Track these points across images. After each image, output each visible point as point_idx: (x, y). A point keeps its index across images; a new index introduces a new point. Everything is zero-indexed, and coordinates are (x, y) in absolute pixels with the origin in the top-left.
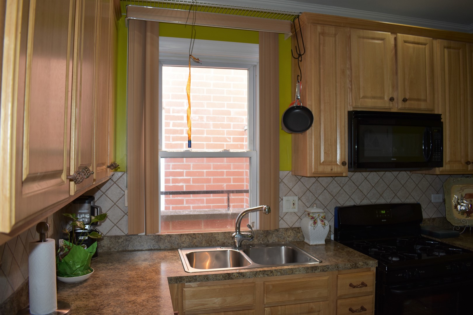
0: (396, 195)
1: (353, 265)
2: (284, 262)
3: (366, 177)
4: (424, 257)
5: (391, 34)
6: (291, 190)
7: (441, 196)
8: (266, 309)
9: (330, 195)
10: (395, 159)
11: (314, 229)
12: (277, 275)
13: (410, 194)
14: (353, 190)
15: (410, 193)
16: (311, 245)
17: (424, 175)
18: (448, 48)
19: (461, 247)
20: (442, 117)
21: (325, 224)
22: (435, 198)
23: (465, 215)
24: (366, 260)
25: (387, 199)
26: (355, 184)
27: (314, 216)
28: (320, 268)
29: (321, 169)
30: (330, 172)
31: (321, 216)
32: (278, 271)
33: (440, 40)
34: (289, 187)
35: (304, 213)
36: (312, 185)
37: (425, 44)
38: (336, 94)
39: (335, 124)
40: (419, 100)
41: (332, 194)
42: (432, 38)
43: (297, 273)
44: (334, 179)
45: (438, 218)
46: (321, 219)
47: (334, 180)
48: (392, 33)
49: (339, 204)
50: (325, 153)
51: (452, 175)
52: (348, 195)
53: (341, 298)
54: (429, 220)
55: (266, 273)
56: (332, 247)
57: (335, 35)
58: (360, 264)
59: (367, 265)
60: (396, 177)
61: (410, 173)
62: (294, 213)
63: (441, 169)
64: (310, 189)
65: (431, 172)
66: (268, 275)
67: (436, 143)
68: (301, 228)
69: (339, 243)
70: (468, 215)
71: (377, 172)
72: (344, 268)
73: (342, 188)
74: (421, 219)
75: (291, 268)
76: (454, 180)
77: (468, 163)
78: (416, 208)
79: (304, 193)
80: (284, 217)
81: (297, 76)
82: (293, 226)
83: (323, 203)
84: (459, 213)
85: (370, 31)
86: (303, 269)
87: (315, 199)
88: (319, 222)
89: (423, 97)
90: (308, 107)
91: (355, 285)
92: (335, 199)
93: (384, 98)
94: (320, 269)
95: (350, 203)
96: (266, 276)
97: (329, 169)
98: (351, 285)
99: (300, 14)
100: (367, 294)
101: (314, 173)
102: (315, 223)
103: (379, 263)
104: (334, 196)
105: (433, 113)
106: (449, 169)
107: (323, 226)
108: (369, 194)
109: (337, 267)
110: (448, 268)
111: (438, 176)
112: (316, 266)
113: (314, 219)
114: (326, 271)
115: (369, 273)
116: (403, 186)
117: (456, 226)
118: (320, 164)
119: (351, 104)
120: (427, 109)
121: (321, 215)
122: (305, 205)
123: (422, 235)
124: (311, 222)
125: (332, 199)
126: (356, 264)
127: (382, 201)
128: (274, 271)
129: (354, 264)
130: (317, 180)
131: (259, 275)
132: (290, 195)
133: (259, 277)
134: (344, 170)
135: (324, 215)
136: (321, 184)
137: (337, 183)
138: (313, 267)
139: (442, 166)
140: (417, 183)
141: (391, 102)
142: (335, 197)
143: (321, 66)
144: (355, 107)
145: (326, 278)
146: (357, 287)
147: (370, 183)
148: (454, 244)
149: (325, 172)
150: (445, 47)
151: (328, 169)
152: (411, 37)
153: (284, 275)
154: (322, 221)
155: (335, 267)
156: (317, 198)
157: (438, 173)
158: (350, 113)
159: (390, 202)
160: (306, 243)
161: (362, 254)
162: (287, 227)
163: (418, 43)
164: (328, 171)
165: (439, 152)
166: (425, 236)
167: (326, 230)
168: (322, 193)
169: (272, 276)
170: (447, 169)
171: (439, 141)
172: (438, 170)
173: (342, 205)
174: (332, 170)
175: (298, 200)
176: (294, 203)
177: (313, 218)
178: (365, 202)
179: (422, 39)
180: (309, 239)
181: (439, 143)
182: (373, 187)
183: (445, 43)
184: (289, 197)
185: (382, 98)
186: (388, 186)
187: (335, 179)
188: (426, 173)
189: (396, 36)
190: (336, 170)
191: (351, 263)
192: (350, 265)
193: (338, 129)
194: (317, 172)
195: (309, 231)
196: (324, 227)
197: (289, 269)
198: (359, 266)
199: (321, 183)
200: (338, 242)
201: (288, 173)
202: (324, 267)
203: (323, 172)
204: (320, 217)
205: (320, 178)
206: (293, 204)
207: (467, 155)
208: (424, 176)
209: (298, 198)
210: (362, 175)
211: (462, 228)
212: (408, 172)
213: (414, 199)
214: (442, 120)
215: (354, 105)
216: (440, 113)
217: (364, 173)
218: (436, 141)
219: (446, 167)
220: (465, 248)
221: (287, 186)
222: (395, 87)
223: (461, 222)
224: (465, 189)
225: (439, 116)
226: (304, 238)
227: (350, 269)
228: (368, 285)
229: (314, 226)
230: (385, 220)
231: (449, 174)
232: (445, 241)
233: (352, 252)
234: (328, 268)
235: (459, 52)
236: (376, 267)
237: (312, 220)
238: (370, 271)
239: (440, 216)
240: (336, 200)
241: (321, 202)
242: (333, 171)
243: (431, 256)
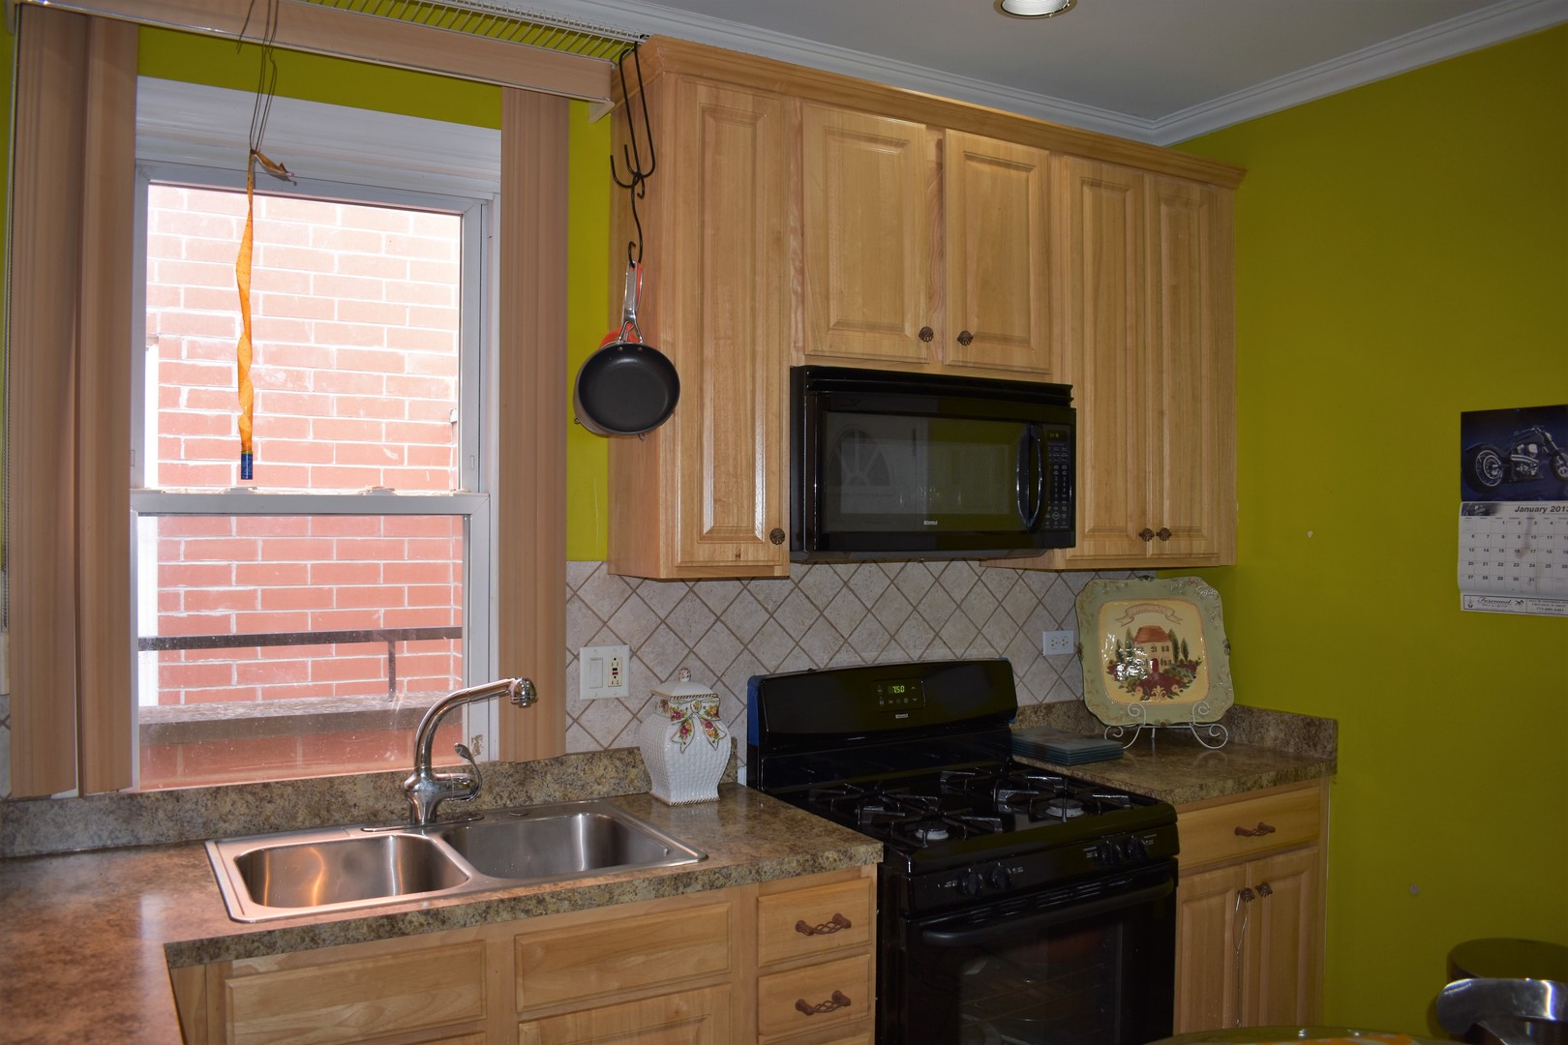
0: (937, 634)
1: (807, 860)
2: (583, 866)
3: (846, 580)
4: (1023, 823)
5: (927, 128)
6: (605, 623)
7: (1069, 635)
8: (524, 1027)
9: (733, 637)
10: (935, 523)
11: (683, 752)
12: (558, 911)
13: (980, 632)
14: (808, 623)
15: (980, 628)
16: (674, 806)
17: (1020, 572)
18: (1095, 184)
19: (1127, 789)
20: (1074, 393)
21: (716, 735)
22: (1055, 643)
23: (1139, 692)
24: (847, 845)
25: (912, 648)
26: (812, 602)
27: (683, 707)
28: (700, 877)
29: (702, 553)
30: (733, 564)
31: (704, 708)
32: (563, 896)
33: (1069, 160)
34: (597, 616)
35: (648, 701)
36: (675, 608)
37: (1028, 169)
38: (753, 310)
39: (749, 408)
40: (1006, 339)
41: (739, 635)
42: (1047, 152)
43: (626, 898)
44: (745, 587)
45: (1063, 703)
46: (706, 717)
47: (745, 591)
48: (930, 126)
49: (763, 666)
50: (715, 501)
51: (1100, 573)
52: (791, 636)
53: (769, 970)
54: (1036, 709)
55: (522, 906)
56: (741, 809)
57: (755, 118)
58: (828, 858)
59: (851, 859)
60: (937, 580)
61: (980, 565)
62: (616, 702)
63: (1069, 552)
64: (667, 621)
65: (1040, 561)
66: (527, 912)
67: (1056, 473)
68: (638, 749)
69: (763, 795)
70: (1145, 693)
71: (880, 564)
72: (777, 872)
73: (771, 616)
74: (1011, 710)
75: (607, 885)
76: (1105, 586)
77: (1146, 535)
78: (997, 674)
79: (648, 634)
80: (584, 717)
81: (628, 245)
82: (614, 746)
83: (711, 667)
84: (1121, 687)
85: (862, 114)
86: (646, 884)
87: (686, 651)
88: (698, 729)
89: (1018, 332)
90: (663, 350)
91: (813, 925)
92: (750, 652)
93: (902, 329)
94: (701, 883)
95: (798, 664)
96: (522, 915)
97: (730, 554)
98: (801, 927)
99: (642, 40)
100: (850, 952)
101: (679, 568)
102: (685, 731)
103: (886, 851)
104: (746, 641)
105: (1047, 380)
106: (1091, 553)
107: (711, 739)
108: (856, 633)
109: (757, 872)
110: (1089, 855)
111: (1063, 574)
112: (689, 873)
113: (683, 719)
114: (722, 886)
115: (857, 885)
116: (959, 606)
117: (1113, 727)
118: (702, 538)
119: (800, 344)
120: (1029, 370)
121: (703, 704)
122: (653, 672)
123: (1016, 758)
124: (674, 728)
125: (741, 652)
126: (814, 857)
127: (896, 656)
128: (548, 899)
129: (809, 857)
130: (691, 589)
131: (498, 913)
132: (603, 643)
133: (499, 919)
134: (777, 558)
135: (713, 705)
136: (705, 604)
137: (756, 599)
138: (678, 875)
139: (1073, 545)
140: (1000, 596)
141: (923, 344)
142: (749, 646)
143: (708, 217)
144: (812, 353)
145: (722, 909)
146: (821, 932)
147: (860, 600)
148: (1108, 780)
149: (715, 564)
150: (1083, 183)
151: (726, 554)
152: (986, 144)
153: (582, 907)
154: (709, 725)
155: (751, 872)
156: (691, 651)
157: (1060, 564)
158: (796, 373)
159: (920, 657)
160: (657, 800)
161: (835, 825)
162: (593, 747)
163: (1008, 165)
164: (727, 561)
165: (1064, 502)
166: (1024, 761)
167: (720, 753)
168: (707, 631)
169: (541, 914)
170: (1086, 553)
171: (1064, 467)
172: (1060, 557)
173: (772, 671)
174: (738, 556)
175: (631, 658)
176: (615, 667)
177: (677, 715)
178: (845, 660)
179: (1018, 151)
180: (665, 786)
181: (1064, 473)
182: (869, 611)
183: (1086, 168)
184: (599, 649)
185: (897, 329)
186: (915, 608)
187: (748, 587)
188: (1028, 567)
189: (941, 137)
190: (751, 558)
191: (799, 857)
192: (798, 861)
193: (758, 423)
194: (690, 565)
195: (667, 759)
196: (715, 745)
197: (599, 886)
198: (826, 865)
199: (704, 599)
200: (761, 791)
201: (595, 567)
202: (715, 873)
203: (710, 564)
204: (702, 712)
205: (701, 583)
206: (612, 671)
207: (1144, 513)
208: (1020, 576)
209: (631, 650)
210: (835, 572)
211: (1129, 733)
212: (975, 564)
213: (993, 647)
214: (1073, 405)
215: (810, 349)
216: (1068, 382)
217: (841, 568)
218: (1056, 467)
219: (1085, 547)
220: (1138, 792)
221: (593, 612)
222: (935, 296)
223: (1127, 715)
224: (1138, 613)
225: (1059, 396)
226: (649, 782)
227: (798, 875)
228: (853, 924)
229: (681, 740)
230: (906, 716)
231: (1094, 570)
232: (1081, 774)
233: (803, 819)
234: (728, 877)
235: (1124, 200)
236: (879, 865)
237: (675, 721)
238: (859, 877)
239: (1067, 696)
240: (753, 655)
241: (705, 664)
242: (742, 559)
243: (1042, 819)
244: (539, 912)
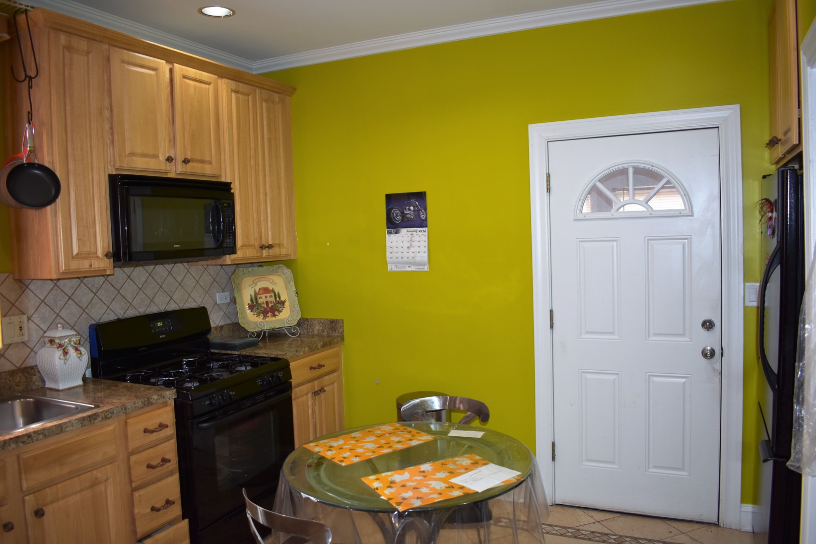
0: (171, 298)
1: (146, 401)
3: (129, 275)
4: (226, 375)
5: (166, 62)
6: (13, 305)
7: (227, 294)
8: (27, 498)
9: (77, 306)
10: (179, 246)
11: (65, 364)
12: (38, 440)
13: (190, 295)
14: (113, 297)
15: (189, 293)
16: (62, 390)
17: (205, 267)
18: (236, 92)
19: (266, 356)
20: (232, 186)
21: (81, 353)
22: (221, 298)
23: (262, 316)
24: (161, 392)
25: (161, 305)
26: (114, 287)
27: (63, 342)
28: (100, 415)
29: (74, 265)
30: (89, 269)
31: (73, 341)
32: (39, 432)
33: (226, 80)
34: (9, 301)
35: (38, 342)
36: (49, 293)
37: (209, 84)
38: (91, 146)
39: (92, 194)
40: (202, 161)
41: (80, 305)
42: (217, 76)
43: (68, 429)
44: (82, 282)
45: (227, 325)
46: (74, 345)
47: (82, 284)
48: (167, 62)
49: (93, 319)
50: (79, 240)
51: (239, 265)
52: (105, 304)
53: (133, 453)
54: (216, 328)
55: (21, 440)
56: (91, 386)
57: (88, 53)
58: (154, 399)
59: (163, 398)
60: (170, 273)
61: (188, 265)
62: (22, 344)
63: (233, 256)
64: (45, 301)
65: (219, 261)
66: (23, 442)
67: (227, 221)
68: (36, 366)
69: (104, 380)
70: (264, 316)
71: (144, 267)
72: (133, 408)
73: (95, 295)
74: (209, 329)
75: (59, 424)
76: (243, 271)
77: (262, 247)
78: (201, 313)
79: (36, 308)
80: (6, 353)
81: (27, 113)
82: (23, 366)
83: (68, 322)
84: (254, 315)
86: (77, 421)
87: (55, 315)
88: (72, 351)
89: (207, 158)
90: (47, 164)
91: (153, 429)
92: (87, 313)
93: (158, 157)
94: (101, 417)
95: (110, 317)
96: (21, 445)
97: (87, 264)
98: (146, 431)
99: (32, 9)
100: (168, 439)
101: (63, 273)
102: (65, 353)
103: (178, 392)
104: (84, 308)
105: (219, 180)
106: (242, 256)
107: (79, 356)
108: (135, 300)
109: (125, 409)
110: (259, 384)
111: (223, 267)
112: (95, 414)
113: (63, 348)
114: (110, 417)
115: (167, 409)
116: (180, 284)
117: (252, 332)
118: (73, 257)
119: (112, 164)
120: (212, 175)
121: (73, 339)
122: (40, 328)
123: (212, 351)
124: (59, 353)
125: (82, 313)
126: (148, 399)
127: (154, 309)
128: (32, 434)
129: (146, 399)
130: (55, 284)
131: (10, 445)
132: (14, 315)
133: (10, 448)
134: (109, 266)
135: (77, 339)
136: (63, 291)
137: (87, 287)
138: (91, 415)
139: (235, 253)
140: (197, 279)
141: (168, 163)
142: (86, 310)
143: (67, 101)
144: (119, 168)
145: (111, 428)
146: (156, 431)
147: (136, 284)
148: (257, 353)
149: (80, 270)
150: (232, 91)
151: (85, 265)
152: (192, 72)
153: (49, 436)
154: (77, 349)
155: (122, 409)
156: (58, 315)
157: (229, 262)
158: (113, 179)
159: (164, 309)
160: (51, 389)
161: (149, 386)
162: (12, 368)
163: (200, 81)
164: (86, 268)
165: (231, 234)
166: (216, 351)
167: (83, 362)
168: (65, 304)
169: (30, 442)
170: (239, 257)
171: (230, 219)
172: (228, 259)
173: (97, 321)
174: (91, 265)
175: (28, 320)
176: (20, 326)
177: (60, 346)
178: (131, 313)
179: (205, 75)
180: (55, 380)
181: (231, 221)
182: (140, 289)
183: (233, 84)
184: (12, 318)
185: (156, 156)
186: (161, 286)
187: (84, 281)
188: (209, 264)
189: (171, 67)
190: (96, 266)
191: (142, 400)
192: (142, 402)
193: (96, 201)
194: (68, 271)
195: (57, 367)
196: (81, 358)
197: (56, 425)
198: (153, 402)
199: (62, 288)
200: (101, 378)
201: (6, 277)
202: (107, 412)
203: (78, 270)
204: (72, 343)
205: (60, 281)
206: (19, 329)
207: (261, 238)
208: (205, 269)
209: (28, 317)
210: (124, 271)
211: (259, 334)
212: (186, 264)
213: (196, 302)
214: (232, 191)
215: (118, 165)
216: (228, 181)
217: (127, 270)
218: (227, 219)
219: (240, 254)
220: (272, 356)
221: (7, 299)
222: (173, 141)
223: (258, 326)
224: (258, 282)
225: (226, 187)
226: (44, 382)
227: (142, 408)
228: (169, 426)
229: (64, 358)
230: (164, 336)
231: (236, 264)
232: (244, 353)
233: (132, 386)
234: (112, 413)
235: (248, 99)
236: (175, 399)
237: (60, 349)
238: (167, 406)
239: (229, 322)
240: (88, 314)
241: (64, 320)
242: (92, 267)
243: (235, 372)
244: (29, 441)
